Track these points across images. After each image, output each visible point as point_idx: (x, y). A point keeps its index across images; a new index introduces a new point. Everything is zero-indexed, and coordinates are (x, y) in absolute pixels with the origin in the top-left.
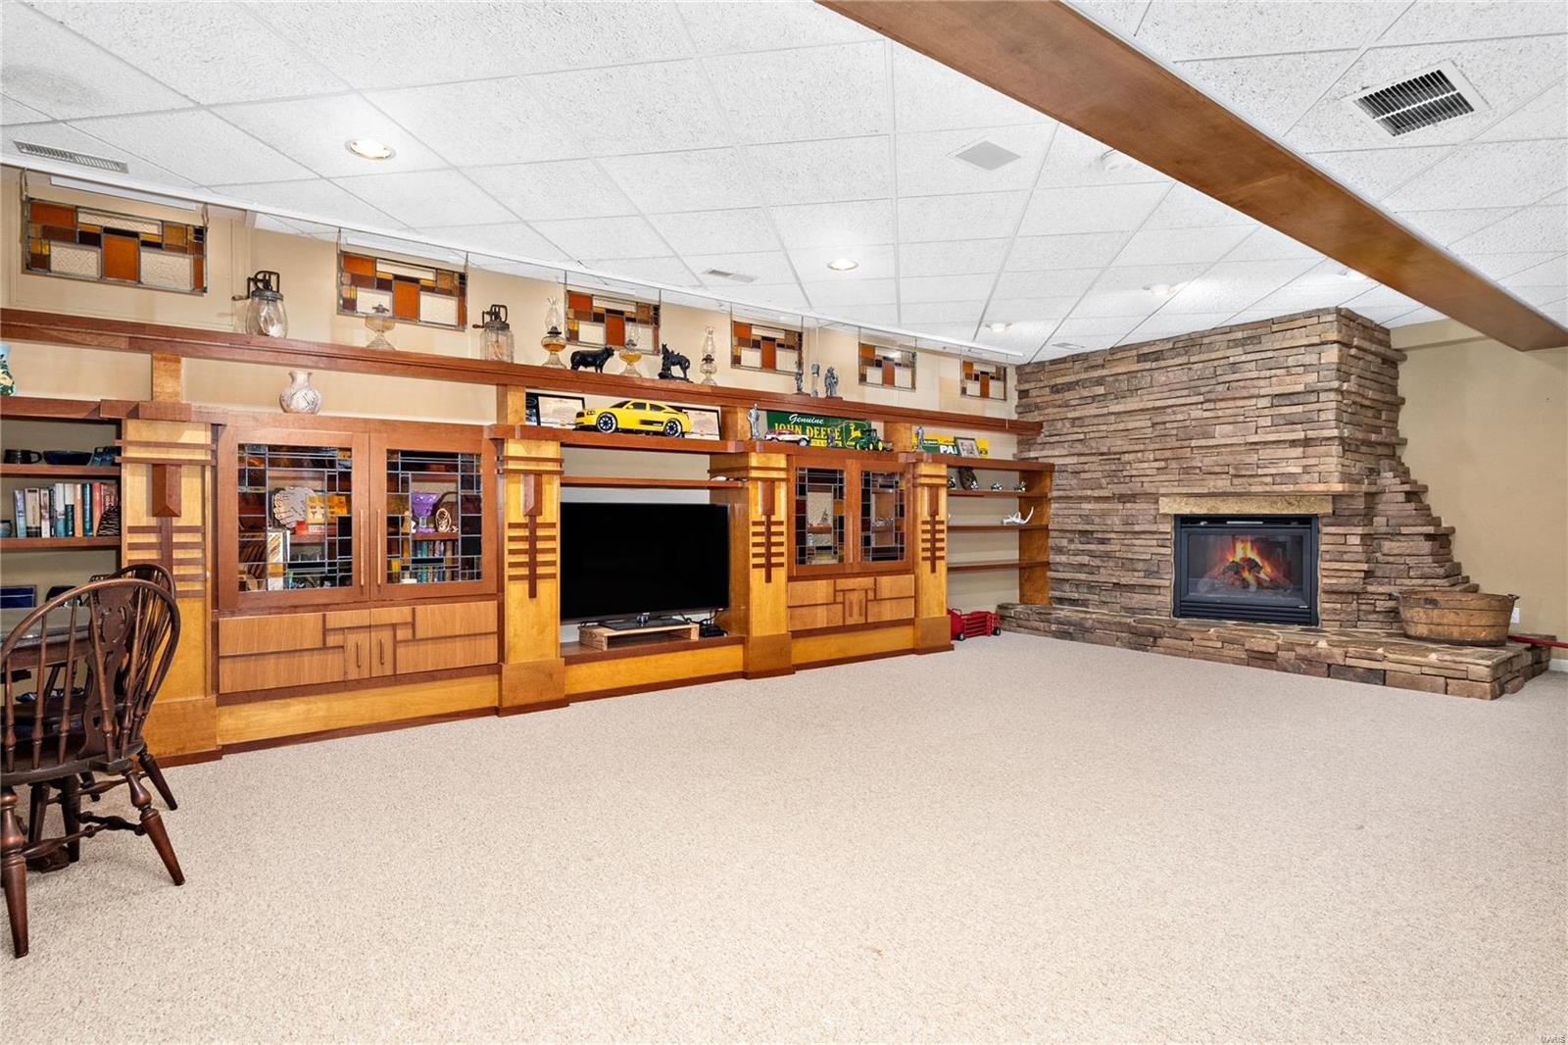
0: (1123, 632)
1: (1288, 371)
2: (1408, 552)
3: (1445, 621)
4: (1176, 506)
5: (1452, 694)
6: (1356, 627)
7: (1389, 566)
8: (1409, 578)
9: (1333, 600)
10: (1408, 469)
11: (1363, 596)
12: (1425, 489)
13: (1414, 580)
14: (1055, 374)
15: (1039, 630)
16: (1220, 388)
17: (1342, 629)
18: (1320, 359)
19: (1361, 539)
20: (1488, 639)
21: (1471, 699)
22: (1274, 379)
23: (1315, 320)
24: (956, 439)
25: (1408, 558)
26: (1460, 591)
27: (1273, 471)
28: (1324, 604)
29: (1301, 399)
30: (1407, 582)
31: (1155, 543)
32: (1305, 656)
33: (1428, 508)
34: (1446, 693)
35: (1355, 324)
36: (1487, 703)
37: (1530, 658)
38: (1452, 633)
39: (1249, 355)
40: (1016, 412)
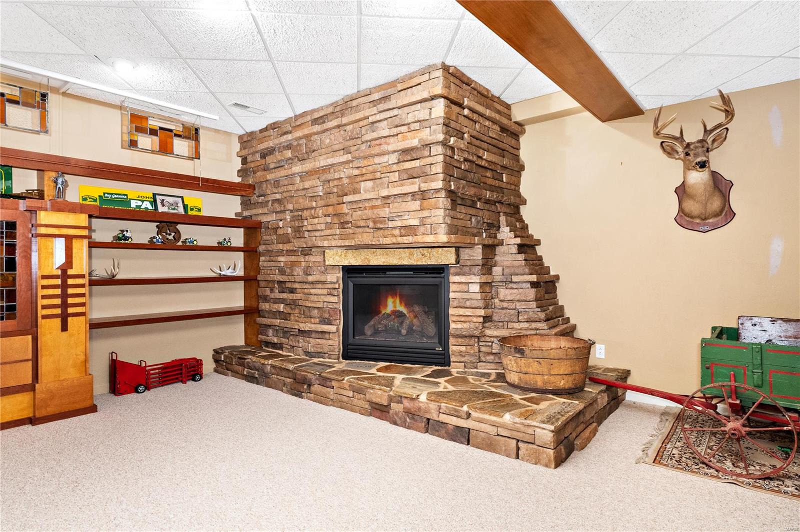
0: (289, 378)
1: (409, 128)
2: (518, 298)
3: (531, 370)
4: (337, 258)
5: (523, 459)
6: (476, 368)
7: (504, 312)
8: (519, 321)
9: (460, 343)
10: (527, 225)
11: (482, 339)
12: (538, 242)
13: (522, 324)
14: (261, 141)
15: (238, 373)
16: (363, 147)
17: (466, 369)
18: (430, 113)
19: (481, 287)
20: (567, 387)
21: (538, 466)
22: (400, 136)
23: (426, 77)
24: (154, 195)
25: (518, 304)
26: (556, 334)
27: (399, 224)
28: (454, 348)
29: (418, 154)
30: (516, 325)
31: (325, 292)
32: (410, 409)
33: (540, 259)
34: (517, 457)
35: (469, 88)
36: (551, 471)
37: (606, 399)
38: (536, 382)
39: (382, 114)
40: (238, 176)
